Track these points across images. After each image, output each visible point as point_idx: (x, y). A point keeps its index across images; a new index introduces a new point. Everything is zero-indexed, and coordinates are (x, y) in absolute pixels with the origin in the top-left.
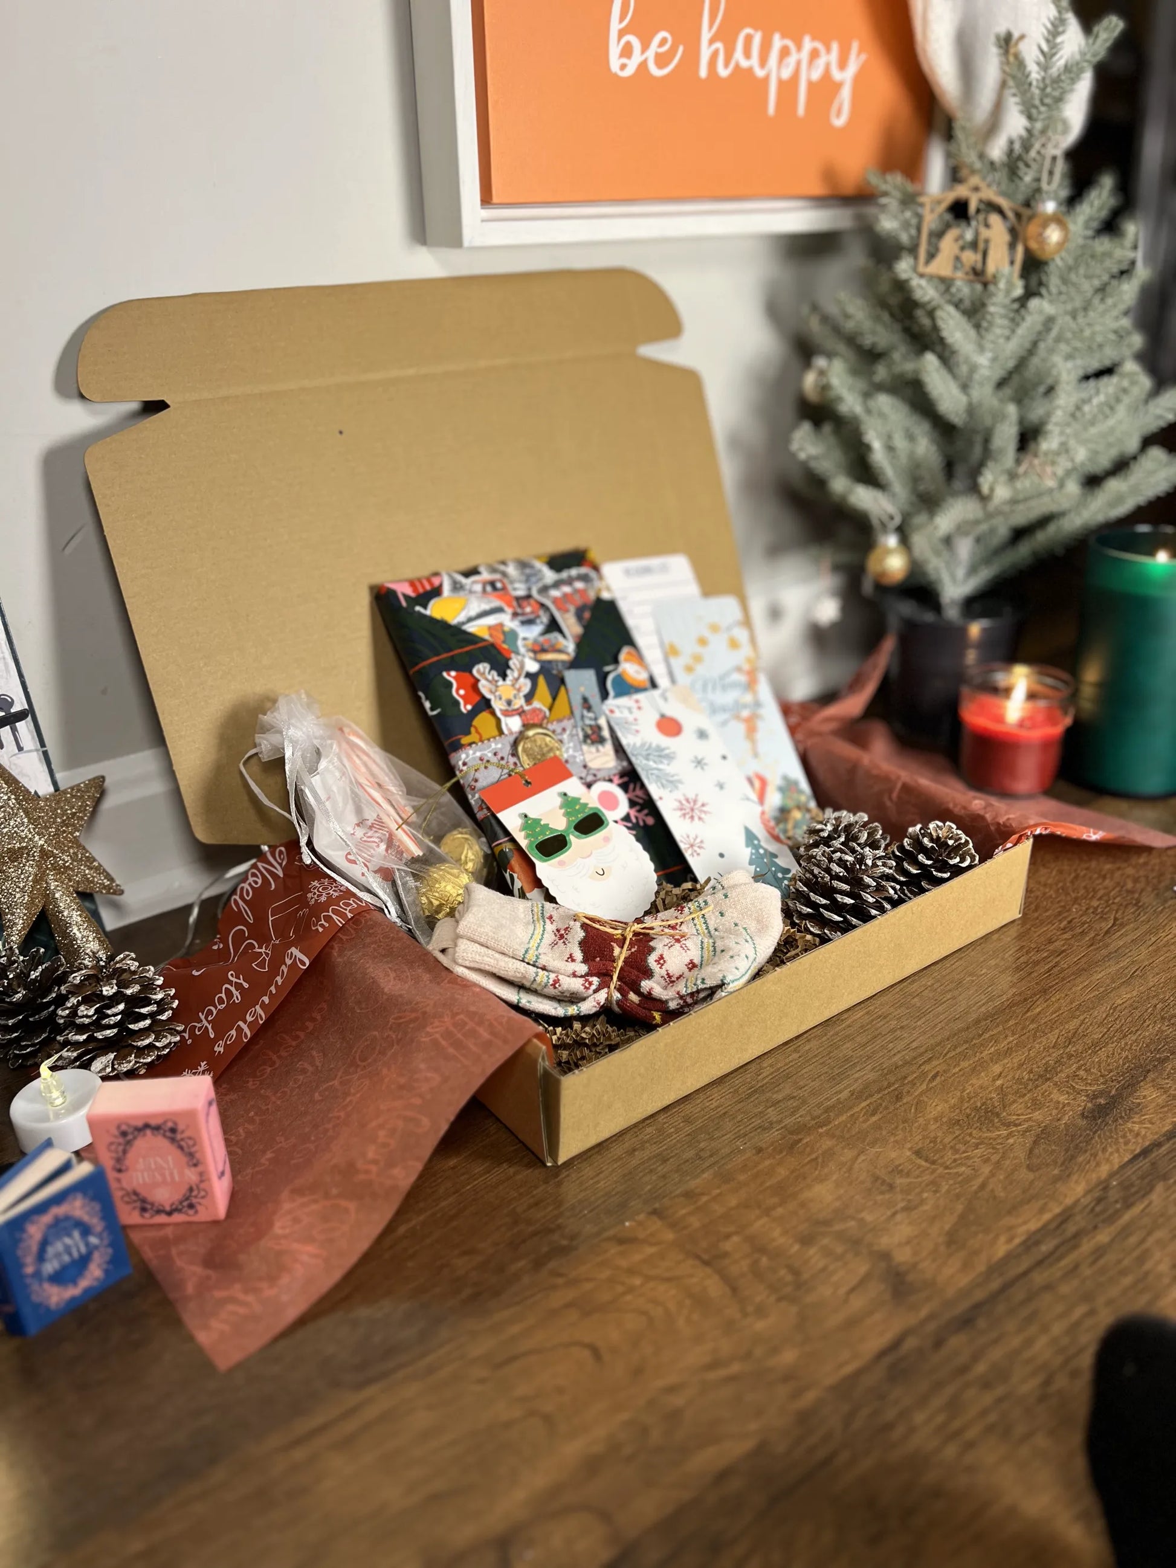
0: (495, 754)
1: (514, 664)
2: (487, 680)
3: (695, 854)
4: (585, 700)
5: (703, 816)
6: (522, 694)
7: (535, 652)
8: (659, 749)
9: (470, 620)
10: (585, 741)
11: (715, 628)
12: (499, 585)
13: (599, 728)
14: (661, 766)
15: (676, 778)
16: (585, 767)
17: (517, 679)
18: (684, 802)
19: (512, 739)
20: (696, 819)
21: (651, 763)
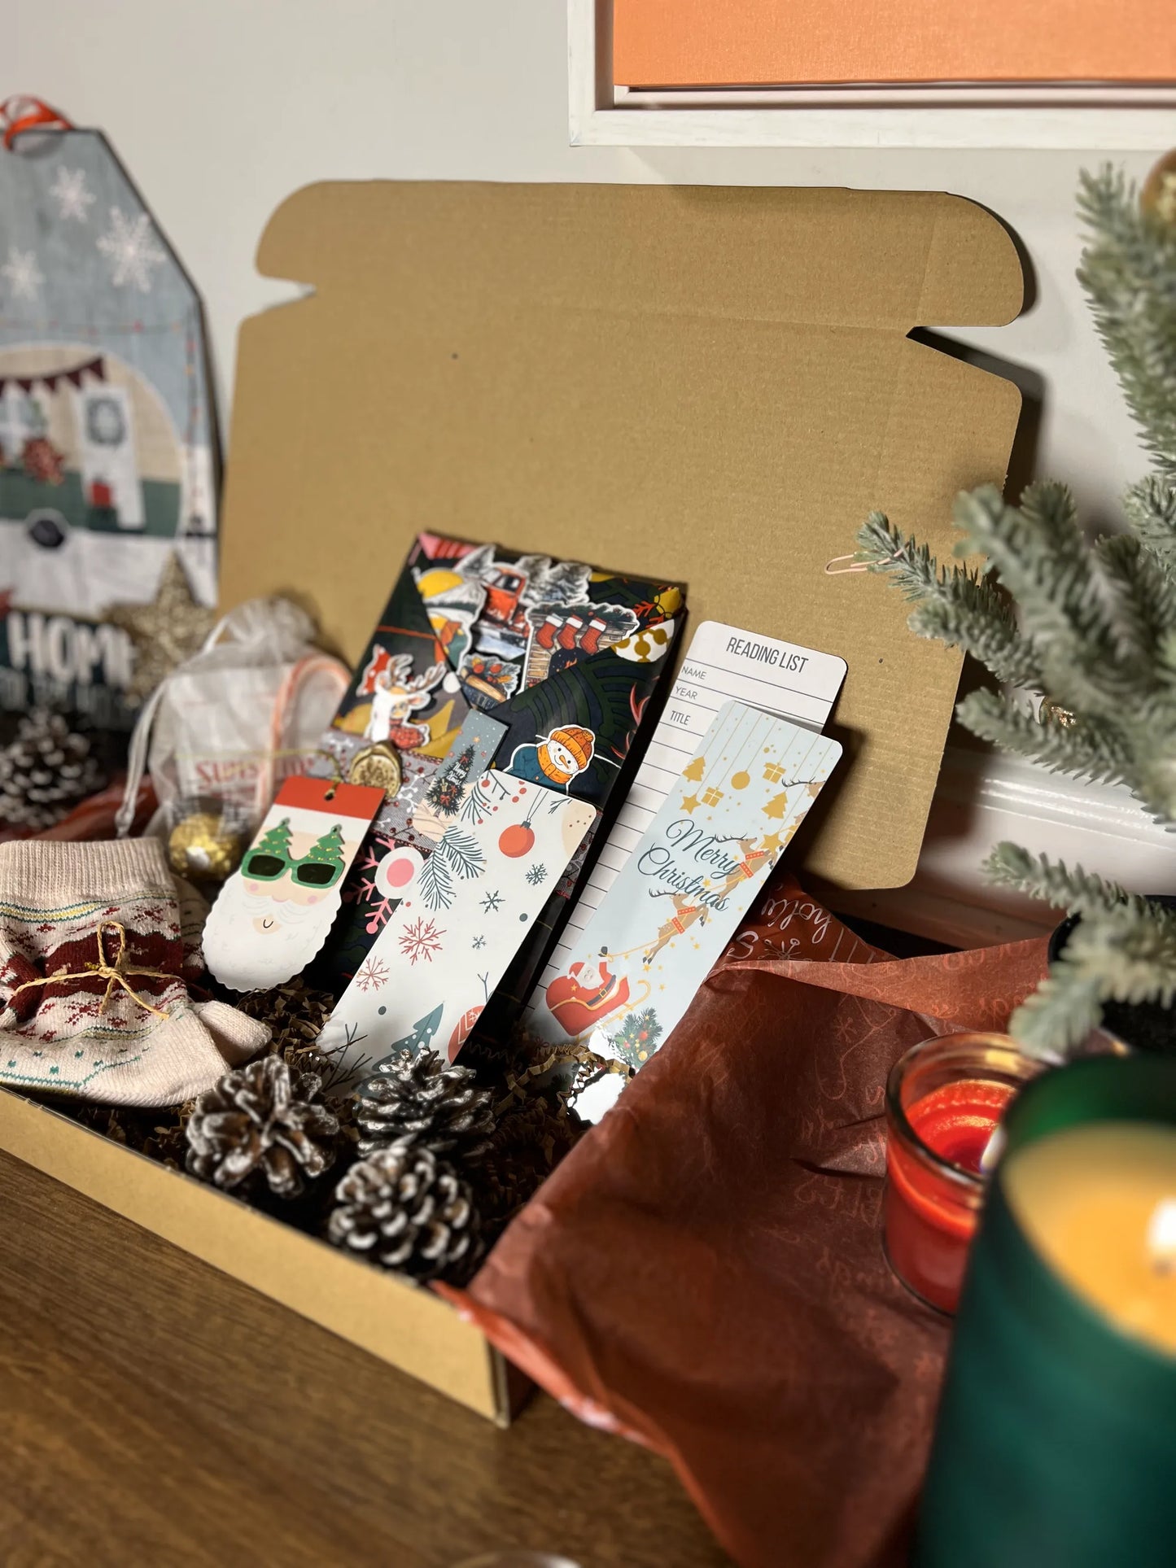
0: (343, 751)
1: (431, 672)
2: (392, 674)
3: (363, 986)
4: (470, 753)
5: (421, 956)
6: (411, 707)
7: (471, 672)
8: (476, 856)
9: (442, 605)
10: (430, 796)
11: (773, 773)
12: (515, 584)
13: (460, 792)
14: (453, 874)
15: (450, 897)
16: (410, 821)
17: (417, 689)
18: (423, 927)
19: (364, 745)
20: (411, 953)
21: (449, 864)
